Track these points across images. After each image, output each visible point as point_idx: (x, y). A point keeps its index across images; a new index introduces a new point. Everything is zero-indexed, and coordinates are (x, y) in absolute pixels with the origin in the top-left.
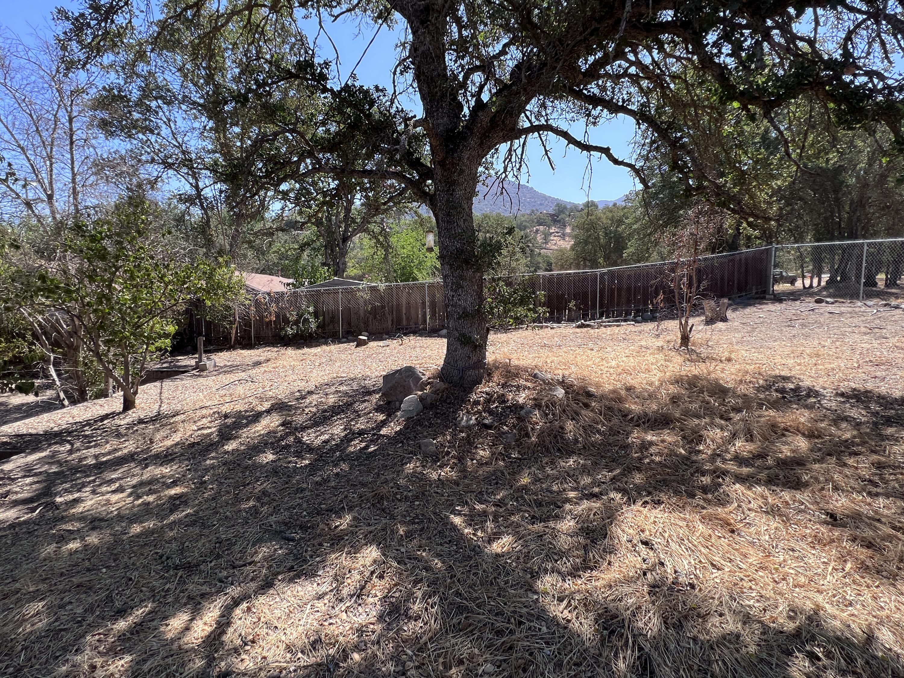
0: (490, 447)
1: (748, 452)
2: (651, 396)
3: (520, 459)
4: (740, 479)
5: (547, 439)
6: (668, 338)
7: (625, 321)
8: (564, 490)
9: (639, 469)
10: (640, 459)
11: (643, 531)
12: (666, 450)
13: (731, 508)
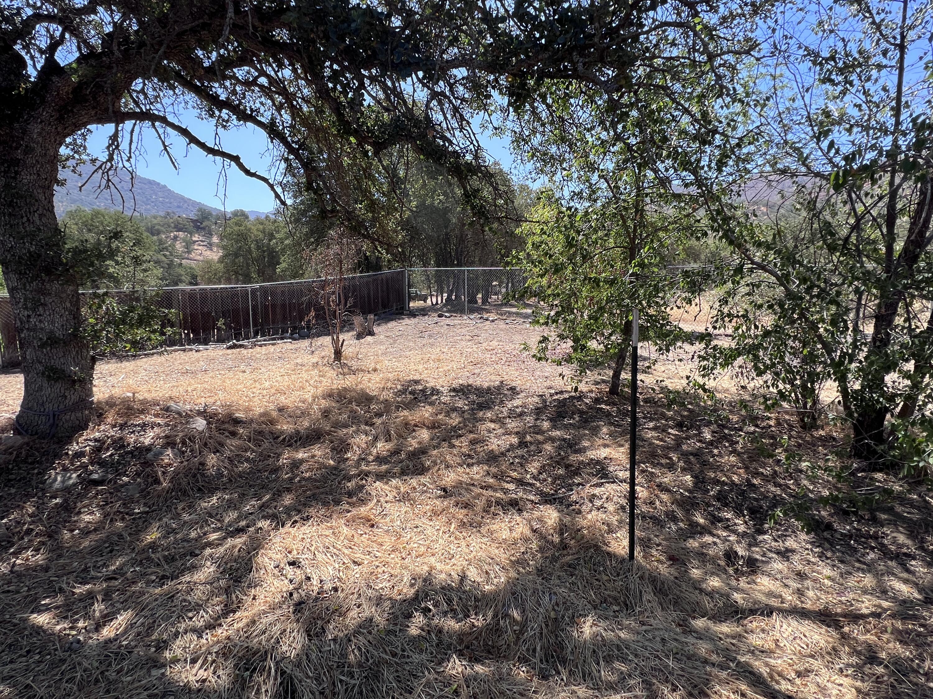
0: (102, 507)
1: (388, 451)
2: (304, 414)
3: (147, 513)
4: (381, 477)
5: (184, 481)
6: (323, 354)
7: (282, 339)
8: (205, 534)
9: (289, 490)
10: (291, 479)
11: (290, 552)
12: (316, 465)
13: (371, 504)
